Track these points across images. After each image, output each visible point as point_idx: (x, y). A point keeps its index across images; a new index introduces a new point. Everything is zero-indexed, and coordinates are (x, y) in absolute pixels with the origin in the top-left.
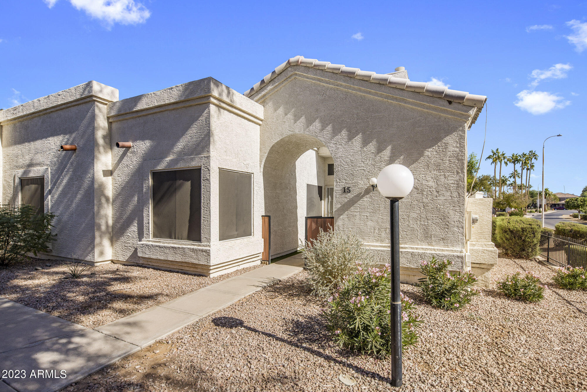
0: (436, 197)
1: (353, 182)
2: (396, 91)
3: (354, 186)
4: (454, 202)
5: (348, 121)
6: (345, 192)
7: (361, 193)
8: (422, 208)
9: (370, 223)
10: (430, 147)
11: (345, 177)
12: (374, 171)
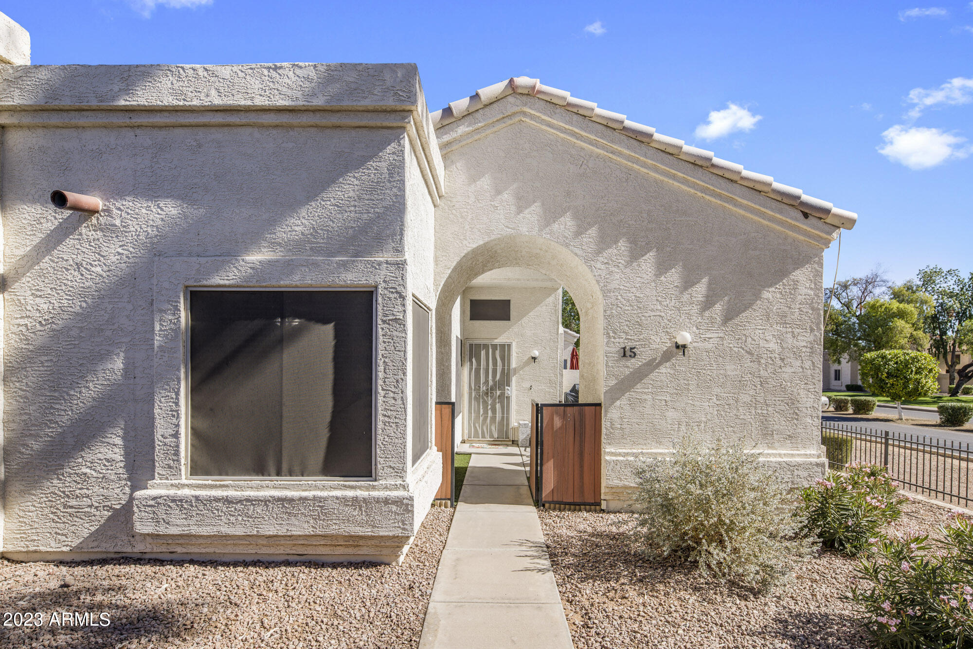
0: (780, 367)
1: (641, 337)
2: (722, 181)
3: (644, 346)
4: (806, 377)
5: (630, 223)
6: (624, 355)
7: (655, 359)
8: (759, 386)
9: (671, 414)
10: (771, 286)
11: (625, 327)
12: (679, 320)
